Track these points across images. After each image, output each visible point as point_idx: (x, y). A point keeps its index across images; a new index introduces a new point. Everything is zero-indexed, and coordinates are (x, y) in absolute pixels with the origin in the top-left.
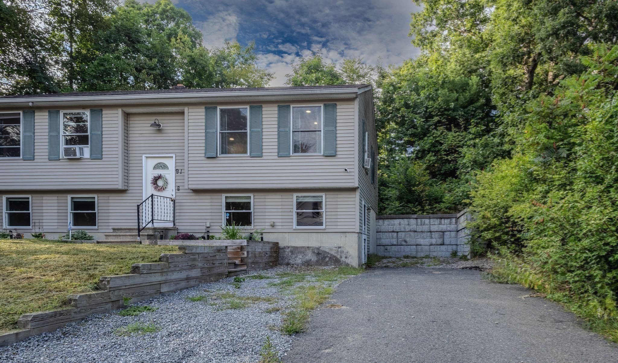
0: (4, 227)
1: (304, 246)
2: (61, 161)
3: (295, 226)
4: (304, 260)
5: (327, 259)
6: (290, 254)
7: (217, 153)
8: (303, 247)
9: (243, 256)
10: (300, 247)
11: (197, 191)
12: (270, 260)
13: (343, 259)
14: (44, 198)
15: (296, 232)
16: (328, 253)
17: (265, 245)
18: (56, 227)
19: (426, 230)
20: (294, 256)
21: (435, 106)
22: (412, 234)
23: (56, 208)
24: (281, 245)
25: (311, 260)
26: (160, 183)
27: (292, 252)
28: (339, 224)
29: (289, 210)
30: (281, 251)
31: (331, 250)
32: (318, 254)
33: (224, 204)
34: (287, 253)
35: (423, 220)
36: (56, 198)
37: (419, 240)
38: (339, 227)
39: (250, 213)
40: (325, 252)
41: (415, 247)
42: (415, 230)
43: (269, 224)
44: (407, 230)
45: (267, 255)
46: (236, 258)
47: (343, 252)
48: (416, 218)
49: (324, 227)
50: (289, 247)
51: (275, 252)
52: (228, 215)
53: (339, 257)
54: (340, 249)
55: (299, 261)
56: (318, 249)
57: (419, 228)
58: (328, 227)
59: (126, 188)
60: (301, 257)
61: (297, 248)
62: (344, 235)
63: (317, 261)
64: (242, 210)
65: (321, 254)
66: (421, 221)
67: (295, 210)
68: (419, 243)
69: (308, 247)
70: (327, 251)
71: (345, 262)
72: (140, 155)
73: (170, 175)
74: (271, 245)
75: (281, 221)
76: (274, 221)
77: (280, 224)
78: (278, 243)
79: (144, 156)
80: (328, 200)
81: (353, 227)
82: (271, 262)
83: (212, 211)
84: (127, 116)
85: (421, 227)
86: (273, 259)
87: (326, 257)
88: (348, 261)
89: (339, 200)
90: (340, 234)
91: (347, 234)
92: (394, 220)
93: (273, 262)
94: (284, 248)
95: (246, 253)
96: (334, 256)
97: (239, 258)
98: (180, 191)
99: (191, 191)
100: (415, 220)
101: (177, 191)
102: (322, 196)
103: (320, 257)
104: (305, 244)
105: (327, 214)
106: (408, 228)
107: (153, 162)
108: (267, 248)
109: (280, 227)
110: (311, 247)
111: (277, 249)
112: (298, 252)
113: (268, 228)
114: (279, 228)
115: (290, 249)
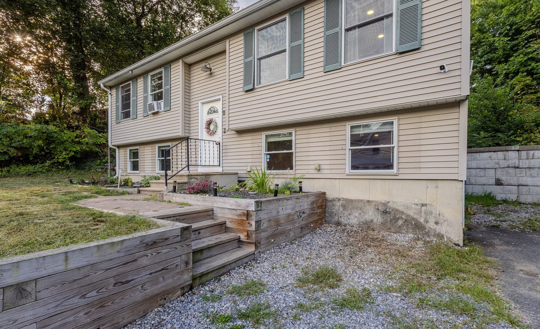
0: (128, 172)
1: (361, 198)
2: (149, 116)
3: (348, 169)
4: (363, 220)
5: (400, 222)
6: (341, 209)
7: (254, 84)
8: (361, 201)
9: (250, 229)
10: (356, 201)
11: (240, 132)
12: (311, 220)
13: (431, 225)
14: (146, 148)
15: (349, 178)
16: (403, 213)
17: (300, 200)
18: (150, 172)
19: (536, 166)
20: (346, 213)
21: (528, 17)
22: (511, 171)
23: (150, 156)
24: (330, 195)
25: (372, 221)
26: (212, 127)
27: (344, 207)
28: (423, 165)
29: (340, 147)
30: (329, 204)
31: (408, 207)
32: (385, 212)
33: (264, 145)
34: (337, 208)
35: (532, 152)
36: (150, 148)
37: (524, 179)
38: (422, 171)
39: (292, 154)
40: (398, 210)
41: (516, 187)
42: (517, 165)
43: (313, 167)
44: (503, 166)
45: (303, 216)
46: (241, 231)
47: (431, 213)
48: (518, 151)
49: (395, 171)
50: (339, 200)
51: (320, 207)
52: (268, 157)
53: (422, 220)
54: (424, 208)
55: (354, 221)
56: (385, 204)
57: (524, 163)
58: (402, 171)
59: (187, 135)
60: (357, 214)
61: (352, 201)
62: (434, 183)
63: (383, 224)
64: (283, 150)
65: (390, 213)
66: (527, 154)
67: (348, 146)
68: (524, 183)
69: (368, 201)
70: (401, 209)
71: (435, 230)
72: (196, 102)
73: (218, 118)
74: (312, 199)
75: (328, 162)
76: (321, 162)
77: (328, 167)
78: (324, 193)
79: (200, 102)
80: (402, 127)
81: (455, 171)
82: (312, 222)
83: (254, 153)
84: (189, 66)
85: (527, 161)
86: (316, 218)
87: (398, 219)
88: (442, 229)
89: (423, 125)
90: (426, 181)
91: (440, 183)
92: (481, 154)
93: (316, 222)
94: (334, 200)
95: (253, 223)
96: (414, 219)
97: (244, 231)
98: (227, 133)
99: (235, 132)
100: (517, 152)
101: (224, 134)
102: (392, 123)
103: (389, 217)
104: (365, 197)
105: (401, 149)
106: (503, 163)
107: (207, 108)
108: (305, 205)
109: (328, 171)
110: (372, 202)
111: (322, 202)
112: (353, 208)
113: (312, 173)
114: (326, 173)
115: (341, 202)
